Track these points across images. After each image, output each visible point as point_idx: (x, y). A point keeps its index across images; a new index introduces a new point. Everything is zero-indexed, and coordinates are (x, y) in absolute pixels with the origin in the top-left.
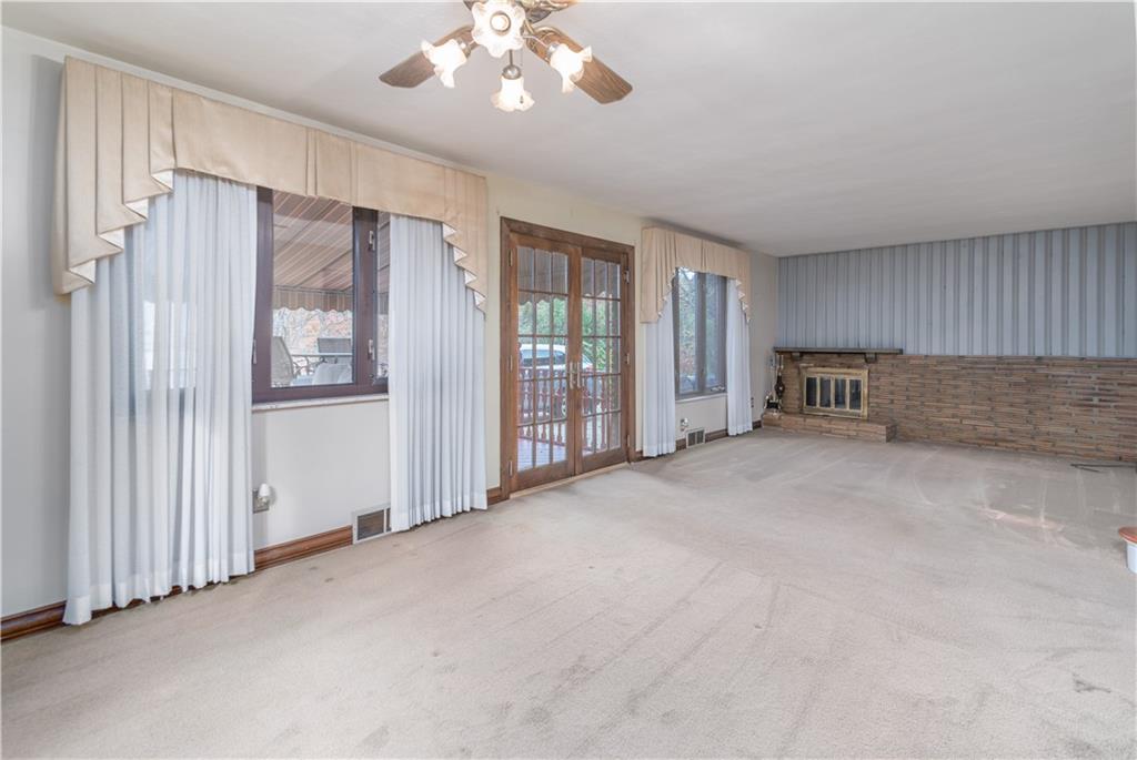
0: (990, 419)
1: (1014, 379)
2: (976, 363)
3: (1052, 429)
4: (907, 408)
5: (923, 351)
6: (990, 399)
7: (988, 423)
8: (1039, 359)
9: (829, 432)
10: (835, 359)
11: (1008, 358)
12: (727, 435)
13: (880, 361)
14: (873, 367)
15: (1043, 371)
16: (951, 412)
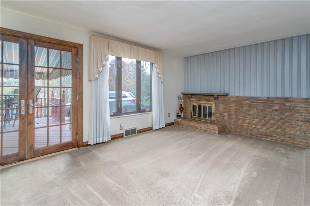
0: (264, 125)
1: (275, 107)
2: (258, 100)
3: (293, 132)
4: (230, 119)
5: (236, 95)
6: (264, 117)
7: (263, 127)
8: (286, 98)
9: (197, 128)
10: (203, 98)
11: (272, 98)
12: (152, 129)
13: (220, 98)
14: (217, 101)
15: (288, 104)
16: (247, 121)
